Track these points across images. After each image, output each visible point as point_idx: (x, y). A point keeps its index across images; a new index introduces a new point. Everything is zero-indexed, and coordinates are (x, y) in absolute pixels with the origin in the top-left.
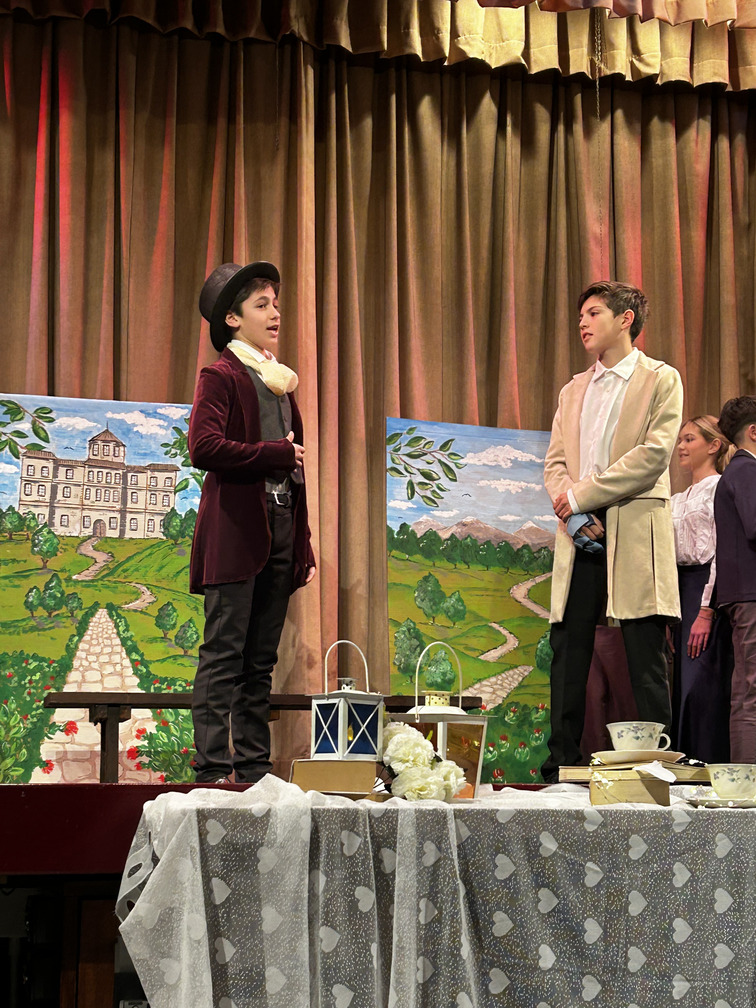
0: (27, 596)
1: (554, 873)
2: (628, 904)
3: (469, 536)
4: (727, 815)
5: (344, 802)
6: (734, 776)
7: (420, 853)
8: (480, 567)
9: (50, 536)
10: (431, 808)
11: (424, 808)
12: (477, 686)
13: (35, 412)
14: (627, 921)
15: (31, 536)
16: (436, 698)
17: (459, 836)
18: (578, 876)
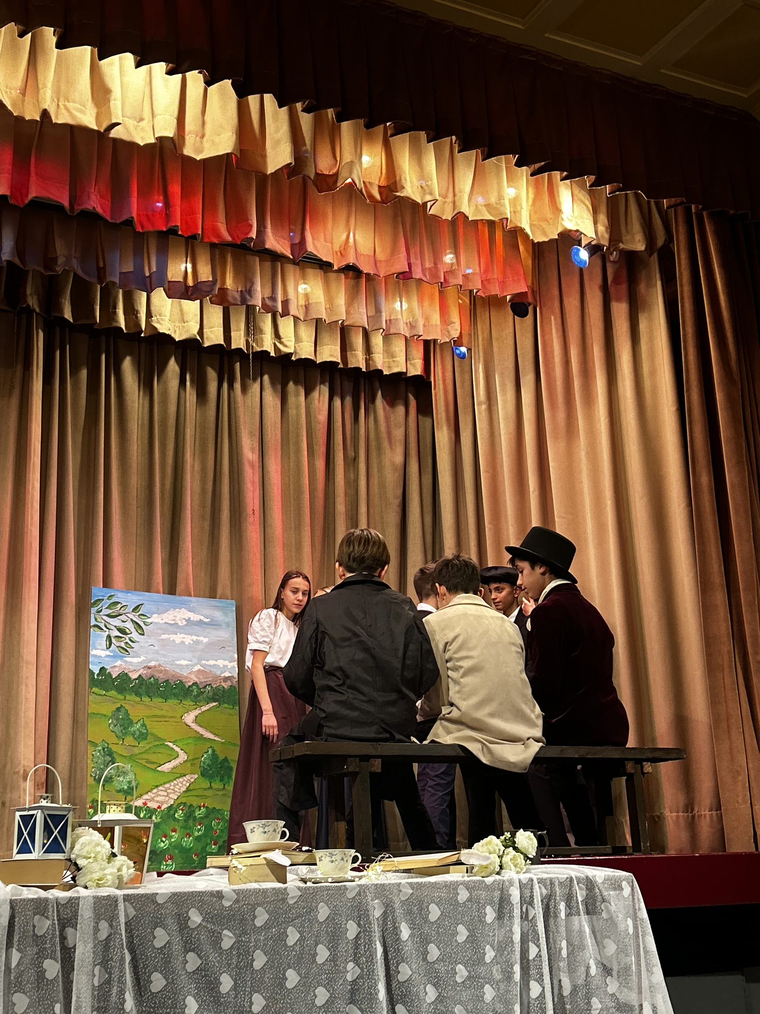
1: (199, 939)
2: (253, 960)
3: (152, 676)
4: (328, 889)
5: (37, 892)
6: (333, 859)
7: (96, 930)
8: (160, 700)
10: (106, 894)
11: (100, 894)
12: (155, 791)
14: (252, 974)
16: (115, 807)
17: (126, 915)
18: (217, 940)
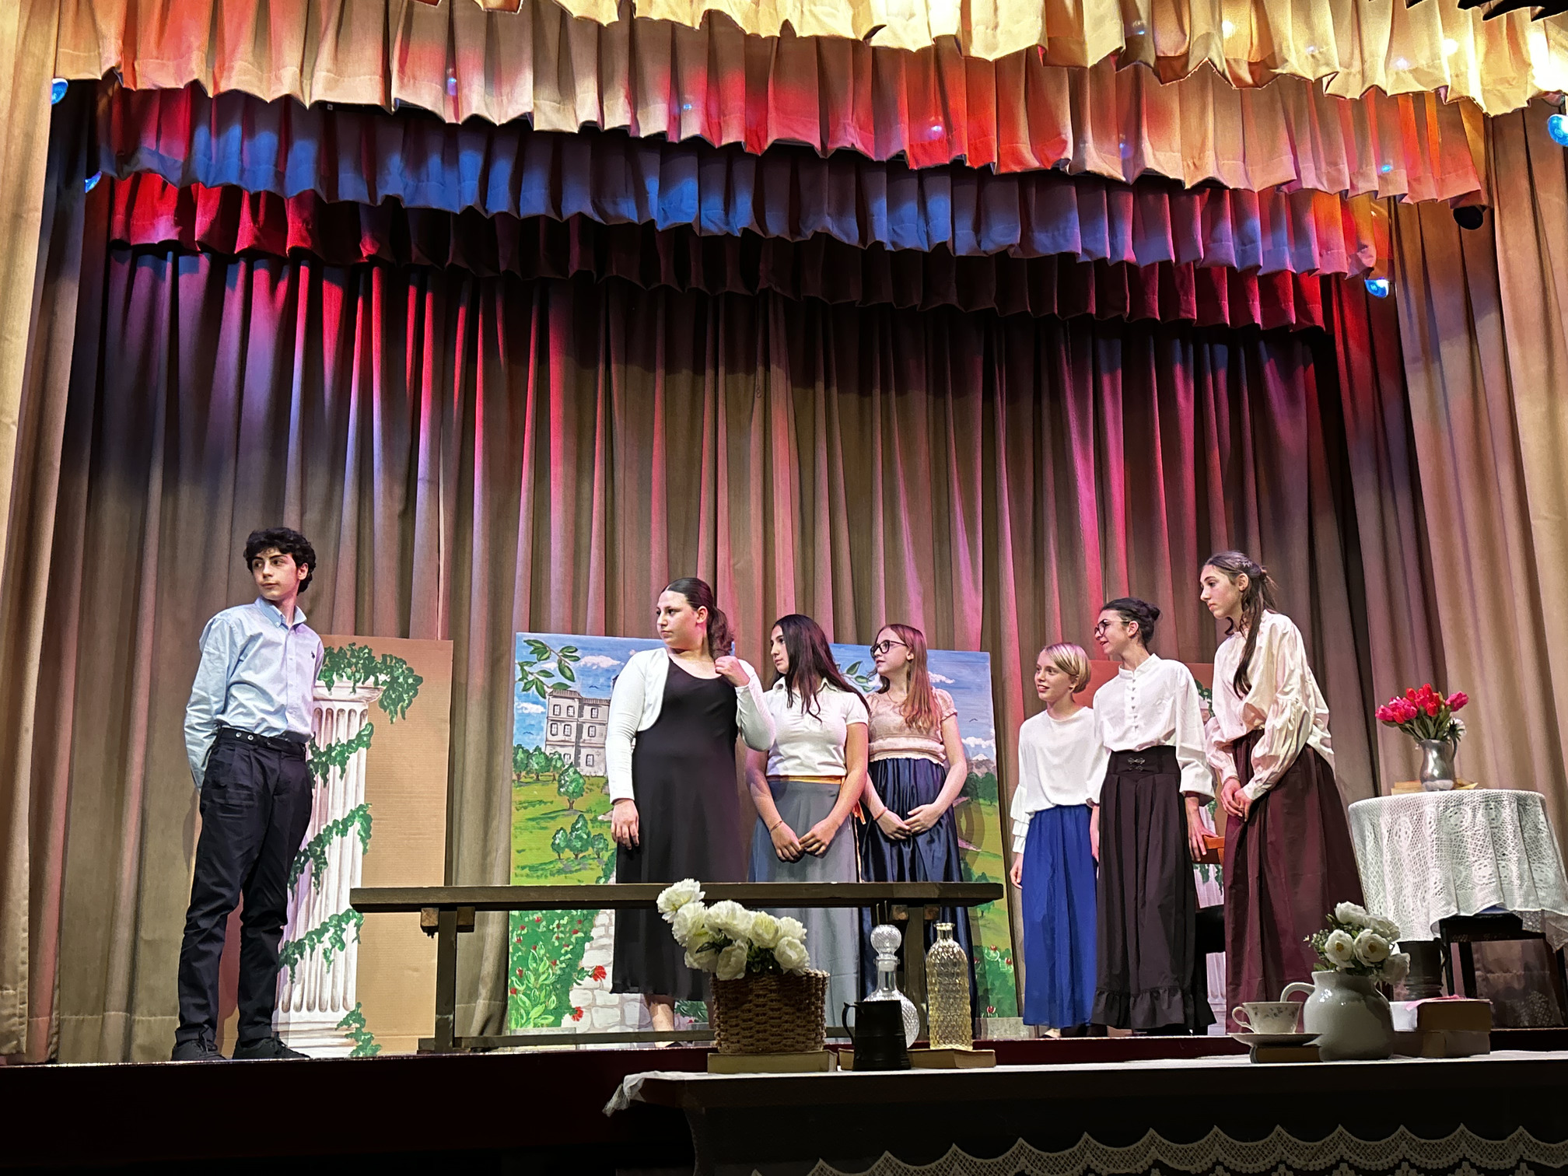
0: (554, 838)
9: (577, 776)
13: (561, 651)
15: (557, 778)
